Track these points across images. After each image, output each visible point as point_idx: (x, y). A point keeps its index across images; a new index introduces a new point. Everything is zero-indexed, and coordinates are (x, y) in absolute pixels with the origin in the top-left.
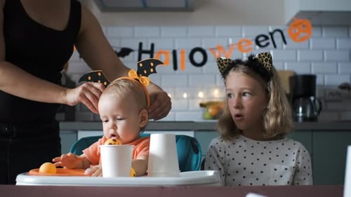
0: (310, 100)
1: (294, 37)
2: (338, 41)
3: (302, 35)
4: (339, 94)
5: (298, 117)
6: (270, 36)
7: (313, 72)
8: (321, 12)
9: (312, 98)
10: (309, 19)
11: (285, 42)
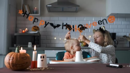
0: (114, 41)
1: (110, 21)
2: (122, 22)
3: (112, 20)
4: (123, 39)
6: (102, 21)
7: (115, 32)
8: (118, 14)
9: (115, 40)
10: (114, 16)
11: (107, 23)
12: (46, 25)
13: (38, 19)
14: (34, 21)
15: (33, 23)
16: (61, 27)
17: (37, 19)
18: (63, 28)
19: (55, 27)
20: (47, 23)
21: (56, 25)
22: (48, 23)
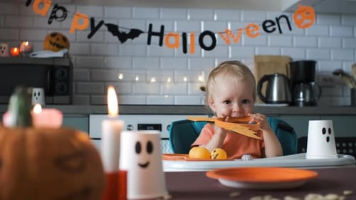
1: (299, 23)
2: (331, 28)
3: (306, 21)
4: (331, 80)
5: (300, 101)
6: (276, 22)
7: (308, 58)
9: (313, 83)
10: (313, 6)
11: (290, 29)
12: (94, 29)
13: (68, 9)
14: (53, 16)
15: (50, 23)
16: (144, 37)
17: (64, 10)
18: (149, 43)
19: (123, 37)
20: (96, 24)
21: (128, 32)
22: (102, 23)
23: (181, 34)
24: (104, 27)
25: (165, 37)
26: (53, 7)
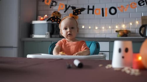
13: (57, 2)
14: (52, 5)
18: (88, 13)
20: (67, 7)
23: (101, 9)
24: (70, 8)
25: (94, 10)
26: (52, 2)
